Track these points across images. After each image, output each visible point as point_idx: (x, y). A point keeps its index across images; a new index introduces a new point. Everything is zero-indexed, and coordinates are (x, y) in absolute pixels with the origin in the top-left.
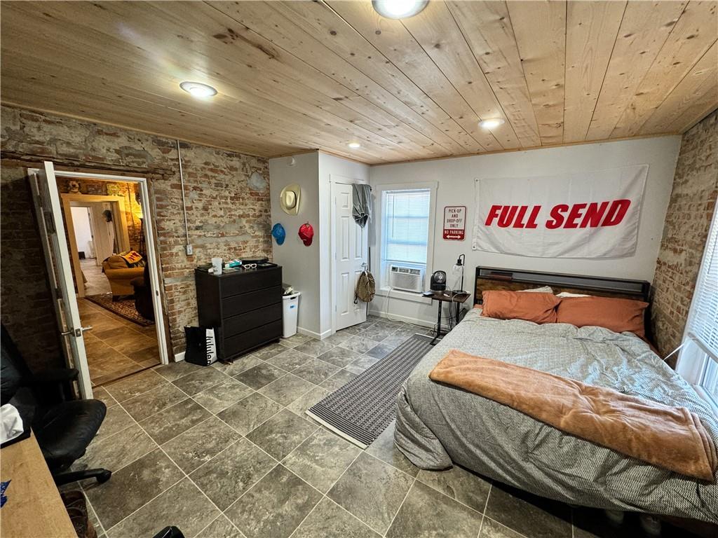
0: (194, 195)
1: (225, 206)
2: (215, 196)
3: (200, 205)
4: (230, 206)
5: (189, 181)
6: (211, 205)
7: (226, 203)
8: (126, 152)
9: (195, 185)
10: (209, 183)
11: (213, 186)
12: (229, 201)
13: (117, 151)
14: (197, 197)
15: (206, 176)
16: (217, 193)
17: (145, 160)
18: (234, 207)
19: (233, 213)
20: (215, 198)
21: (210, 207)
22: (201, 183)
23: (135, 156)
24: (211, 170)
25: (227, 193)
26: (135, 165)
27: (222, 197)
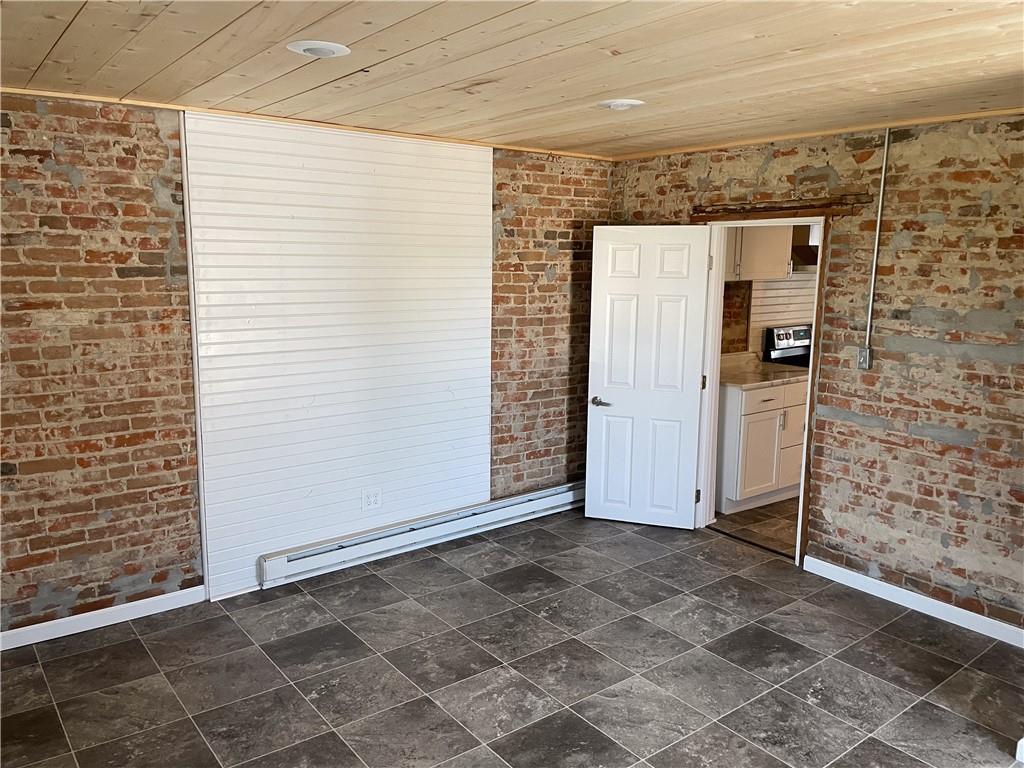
0: (903, 240)
1: (978, 263)
2: (953, 238)
3: (913, 263)
4: (995, 263)
5: (897, 211)
6: (939, 261)
7: (984, 256)
8: (802, 175)
9: (910, 217)
10: (946, 208)
11: (955, 216)
12: (992, 249)
13: (790, 179)
14: (907, 245)
15: (941, 193)
16: (960, 231)
17: (825, 183)
18: (1005, 266)
19: (997, 282)
20: (955, 244)
21: (936, 266)
22: (924, 211)
23: (812, 179)
24: (957, 176)
25: (990, 230)
26: (810, 195)
27: (973, 242)
